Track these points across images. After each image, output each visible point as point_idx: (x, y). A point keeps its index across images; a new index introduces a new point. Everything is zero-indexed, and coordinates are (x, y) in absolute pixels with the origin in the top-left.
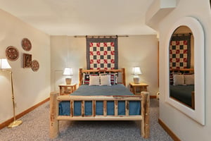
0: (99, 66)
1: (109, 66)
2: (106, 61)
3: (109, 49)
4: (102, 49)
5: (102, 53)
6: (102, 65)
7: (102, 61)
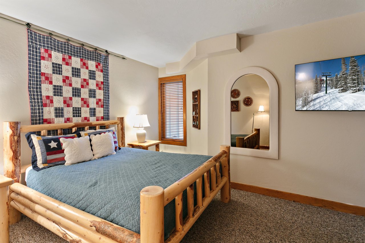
0: (68, 112)
1: (93, 112)
2: (85, 102)
3: (92, 75)
4: (76, 72)
5: (76, 82)
6: (77, 112)
7: (77, 102)
